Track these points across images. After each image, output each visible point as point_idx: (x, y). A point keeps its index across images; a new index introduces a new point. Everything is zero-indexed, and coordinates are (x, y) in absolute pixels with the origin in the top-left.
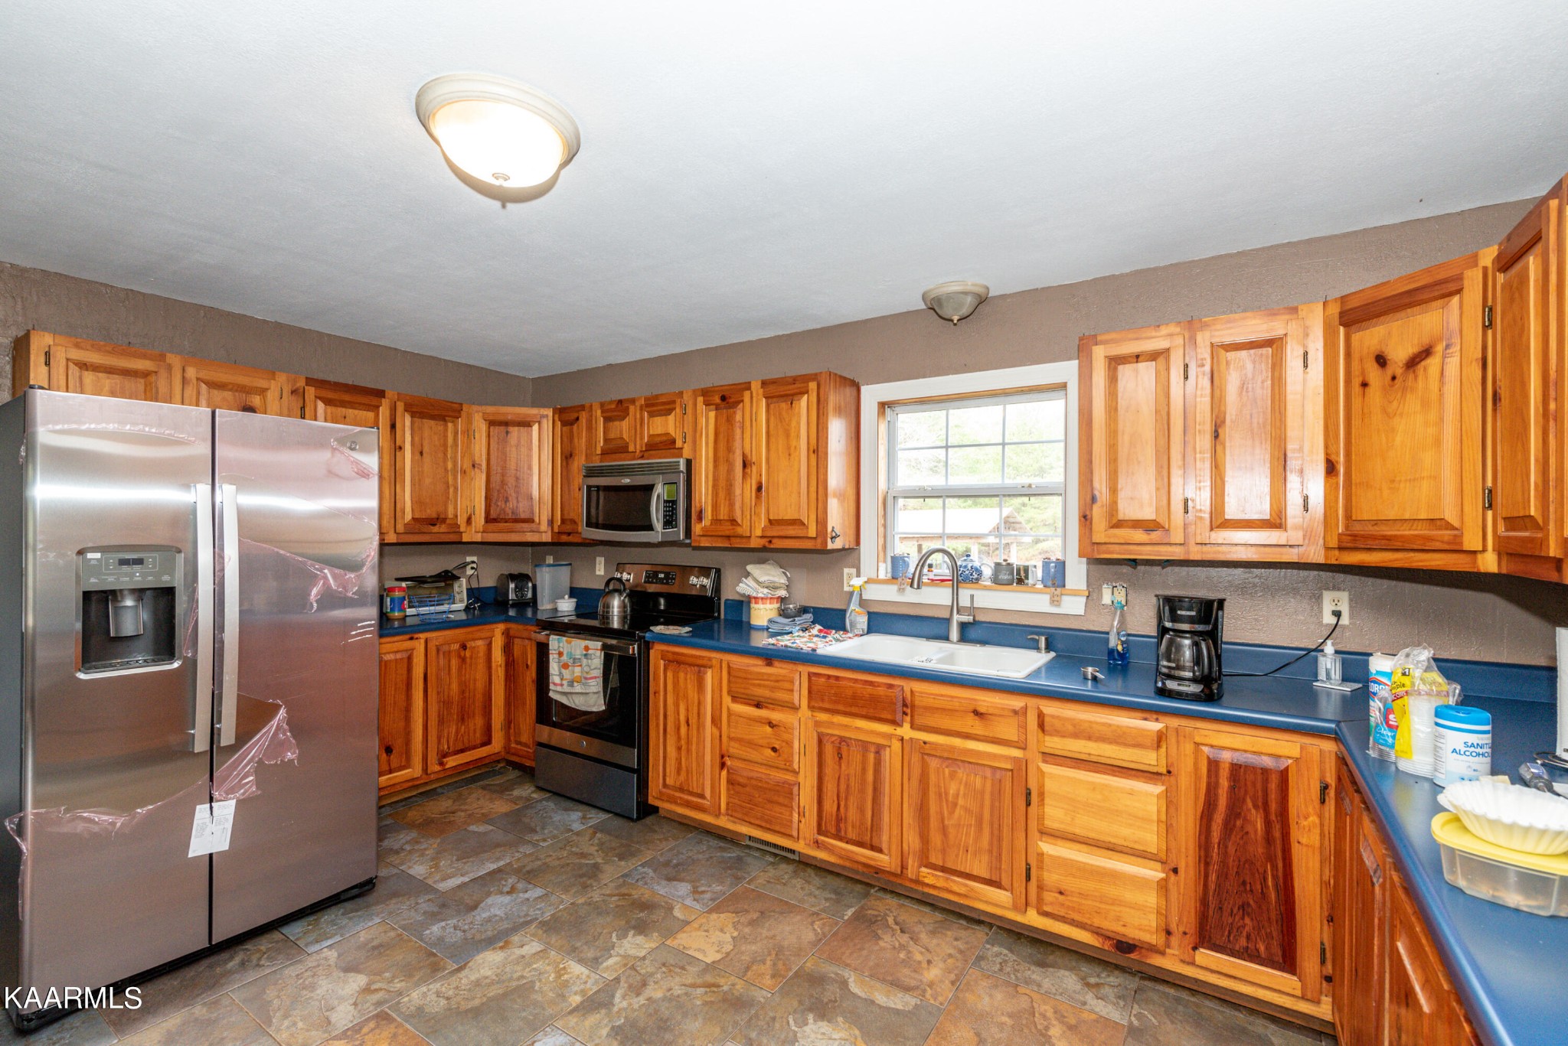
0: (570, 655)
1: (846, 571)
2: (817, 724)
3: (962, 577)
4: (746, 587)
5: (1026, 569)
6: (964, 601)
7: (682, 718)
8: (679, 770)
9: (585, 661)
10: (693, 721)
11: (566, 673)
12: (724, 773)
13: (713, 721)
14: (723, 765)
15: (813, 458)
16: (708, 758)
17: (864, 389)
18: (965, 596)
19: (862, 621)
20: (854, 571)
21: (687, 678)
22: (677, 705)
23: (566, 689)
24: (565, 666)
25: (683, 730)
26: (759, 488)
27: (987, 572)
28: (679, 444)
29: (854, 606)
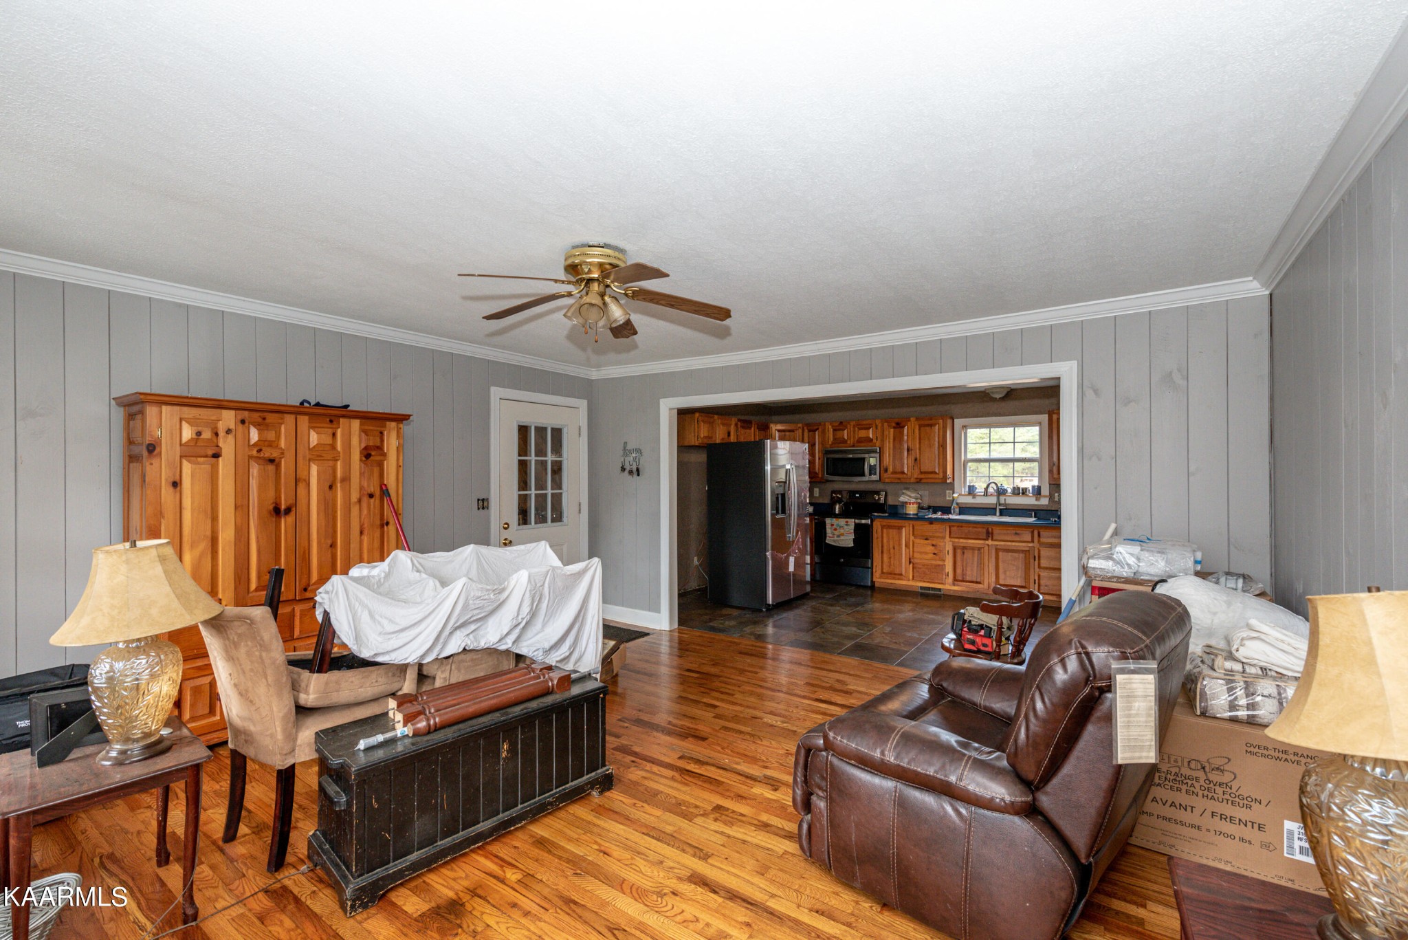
0: (838, 525)
1: (947, 492)
2: (953, 542)
3: (1001, 492)
4: (903, 499)
5: (1026, 489)
6: (1002, 501)
7: (891, 547)
8: (890, 566)
9: (846, 527)
10: (896, 547)
11: (836, 533)
12: (911, 565)
13: (906, 546)
14: (910, 563)
15: (941, 449)
16: (903, 560)
17: (955, 420)
18: (1002, 499)
19: (957, 510)
20: (951, 492)
21: (893, 532)
22: (888, 542)
23: (836, 538)
24: (835, 529)
25: (892, 550)
26: (916, 460)
27: (1009, 490)
28: (874, 441)
29: (954, 505)
